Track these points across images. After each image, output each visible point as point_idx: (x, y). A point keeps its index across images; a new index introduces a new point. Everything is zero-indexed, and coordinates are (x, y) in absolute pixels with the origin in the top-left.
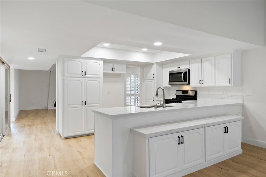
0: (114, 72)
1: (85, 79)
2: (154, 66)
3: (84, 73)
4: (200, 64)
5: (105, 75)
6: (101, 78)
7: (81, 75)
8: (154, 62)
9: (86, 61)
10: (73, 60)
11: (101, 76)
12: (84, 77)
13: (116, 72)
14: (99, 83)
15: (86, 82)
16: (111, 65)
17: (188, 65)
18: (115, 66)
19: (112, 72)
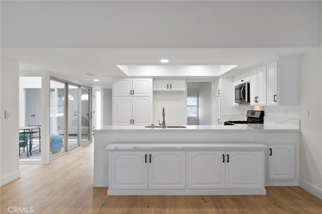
0: (171, 89)
1: (133, 98)
2: (220, 80)
3: (132, 92)
4: (256, 75)
5: (155, 92)
6: (150, 96)
7: (129, 94)
8: (219, 75)
9: (135, 80)
10: (123, 80)
11: (151, 94)
12: (132, 96)
13: (172, 89)
14: (148, 102)
15: (135, 101)
16: (167, 82)
17: (248, 78)
18: (171, 82)
19: (168, 89)
